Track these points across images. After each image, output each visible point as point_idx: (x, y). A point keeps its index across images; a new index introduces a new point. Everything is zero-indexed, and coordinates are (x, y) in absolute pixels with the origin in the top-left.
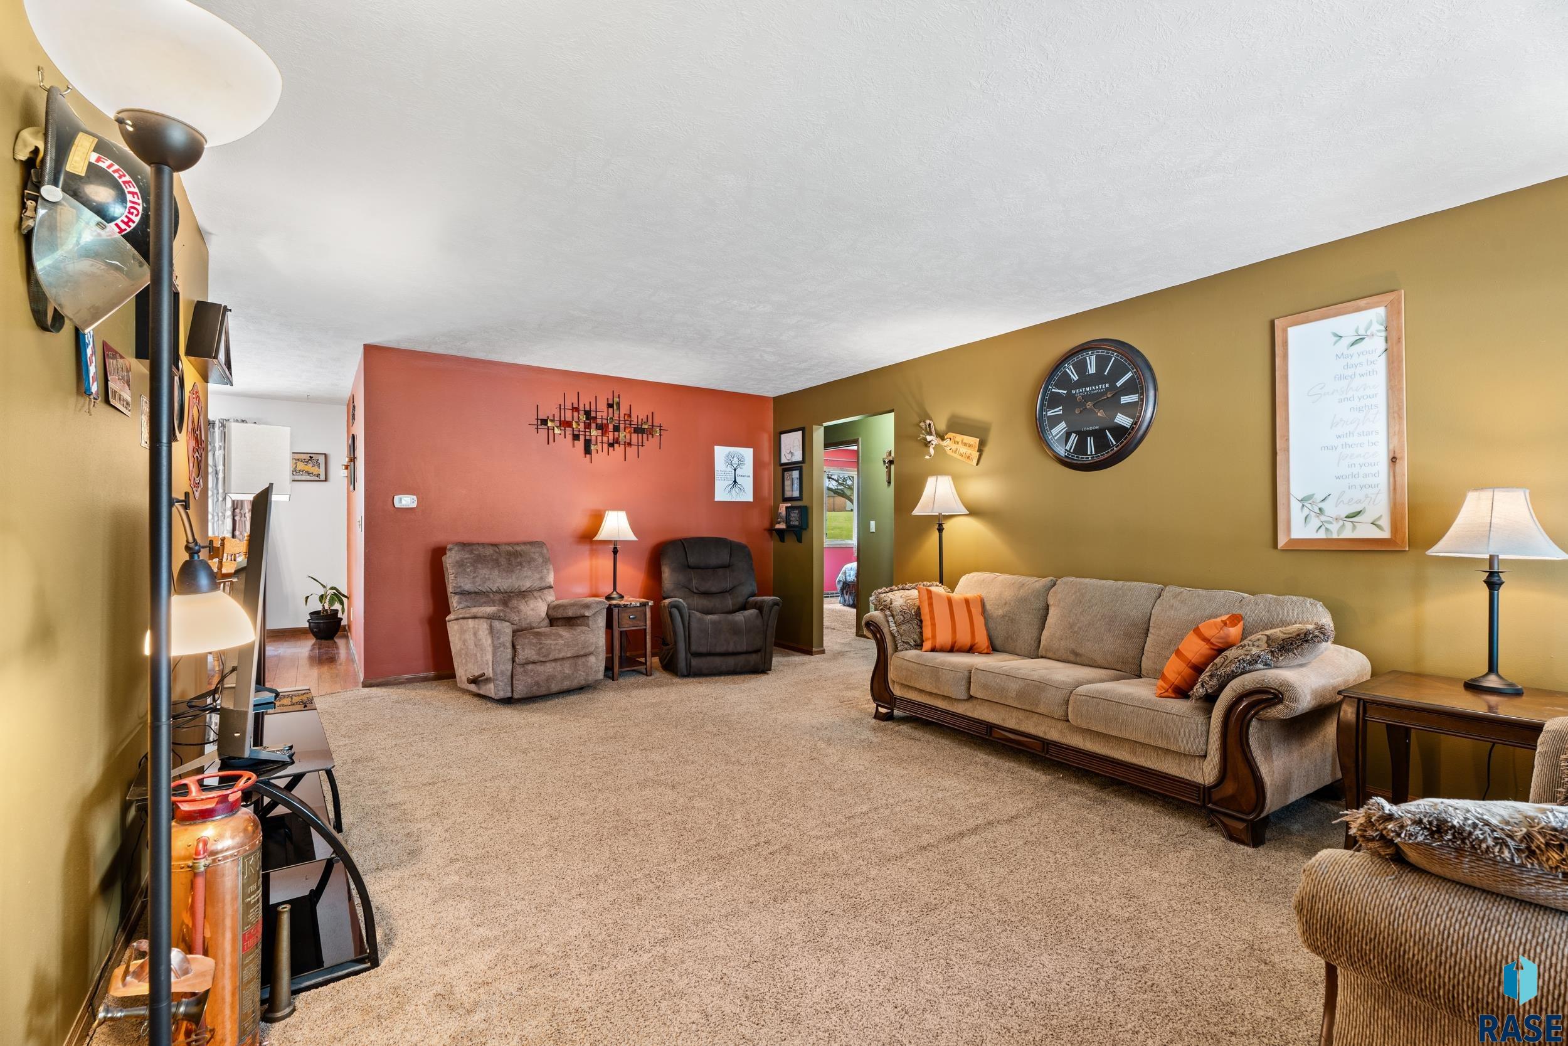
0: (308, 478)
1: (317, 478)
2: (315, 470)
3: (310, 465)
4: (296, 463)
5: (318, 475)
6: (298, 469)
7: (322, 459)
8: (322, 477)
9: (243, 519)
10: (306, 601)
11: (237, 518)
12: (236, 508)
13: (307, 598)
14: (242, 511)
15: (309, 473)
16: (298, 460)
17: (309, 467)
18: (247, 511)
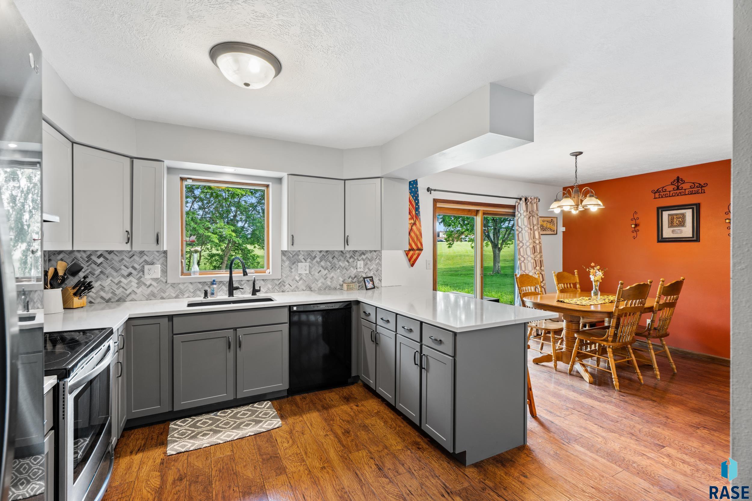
1: (553, 233)
3: (551, 224)
7: (555, 221)
15: (551, 230)
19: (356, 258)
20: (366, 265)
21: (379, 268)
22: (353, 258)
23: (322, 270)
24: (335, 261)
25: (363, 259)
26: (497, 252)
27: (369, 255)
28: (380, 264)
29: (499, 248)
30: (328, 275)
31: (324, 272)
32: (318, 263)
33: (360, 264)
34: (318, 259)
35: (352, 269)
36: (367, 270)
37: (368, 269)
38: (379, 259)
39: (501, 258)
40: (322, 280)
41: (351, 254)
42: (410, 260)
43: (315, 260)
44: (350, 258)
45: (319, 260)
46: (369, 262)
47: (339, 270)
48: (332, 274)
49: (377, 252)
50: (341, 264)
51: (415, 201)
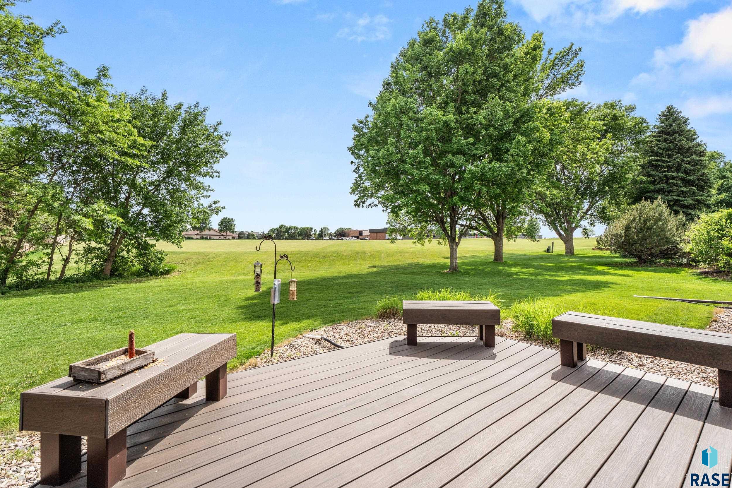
26: (455, 247)
29: (457, 243)
39: (458, 255)
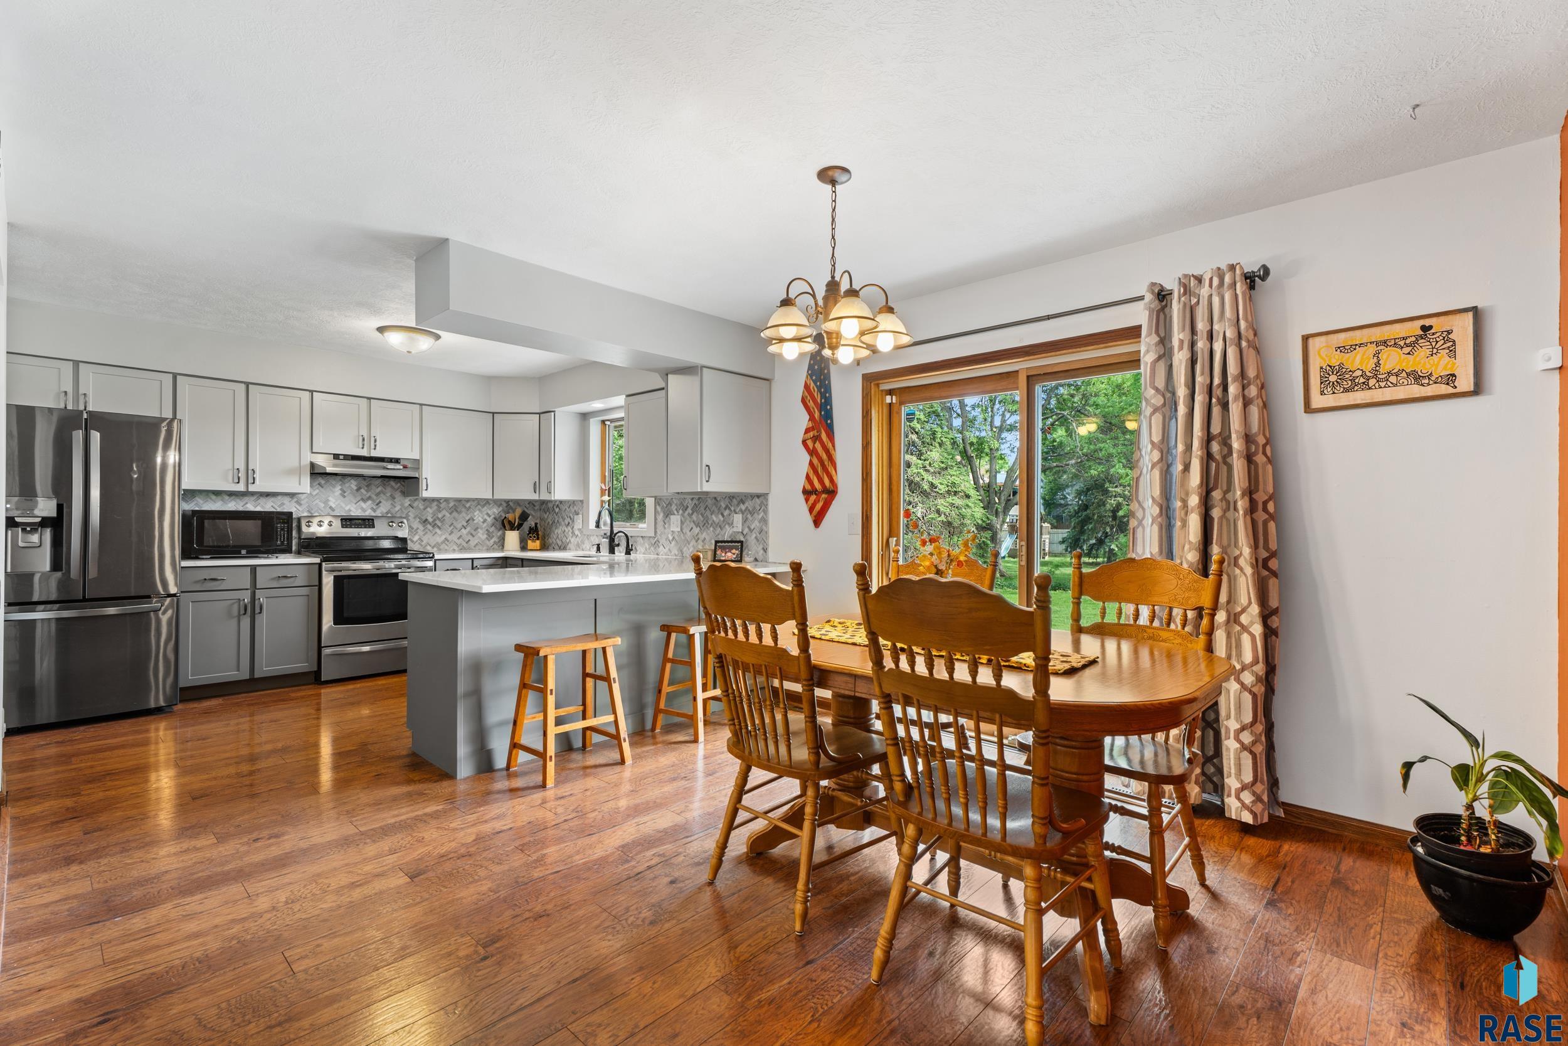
0: (1416, 391)
1: (1444, 389)
2: (1440, 365)
3: (1423, 352)
4: (1377, 354)
5: (1451, 378)
6: (1385, 367)
7: (1463, 329)
8: (1465, 382)
9: (1230, 514)
10: (1406, 777)
11: (1216, 513)
12: (1215, 488)
13: (1408, 766)
14: (1229, 496)
15: (1417, 377)
16: (1385, 343)
17: (1421, 360)
18: (1239, 493)
19: (732, 509)
20: (745, 521)
21: (764, 527)
22: (730, 509)
23: (694, 527)
24: (708, 513)
25: (741, 510)
27: (749, 504)
28: (764, 521)
30: (700, 536)
31: (696, 530)
32: (690, 515)
33: (738, 519)
34: (689, 511)
35: (727, 526)
36: (746, 531)
37: (749, 527)
38: (764, 511)
40: (693, 542)
41: (727, 500)
42: (811, 510)
43: (687, 512)
44: (725, 509)
45: (691, 512)
46: (749, 516)
47: (711, 529)
48: (704, 535)
49: (761, 499)
50: (715, 519)
51: (819, 390)
